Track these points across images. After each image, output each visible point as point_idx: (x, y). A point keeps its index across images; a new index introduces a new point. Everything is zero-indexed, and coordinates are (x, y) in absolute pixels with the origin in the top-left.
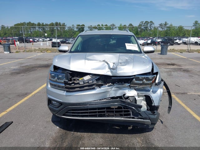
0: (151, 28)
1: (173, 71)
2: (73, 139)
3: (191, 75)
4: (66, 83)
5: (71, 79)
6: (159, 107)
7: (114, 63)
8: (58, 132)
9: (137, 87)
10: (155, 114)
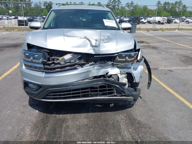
0: (119, 7)
1: (143, 48)
2: (55, 122)
3: (159, 52)
4: (44, 63)
5: (49, 58)
6: (139, 83)
7: (96, 40)
8: (38, 117)
9: (119, 65)
10: (137, 90)
